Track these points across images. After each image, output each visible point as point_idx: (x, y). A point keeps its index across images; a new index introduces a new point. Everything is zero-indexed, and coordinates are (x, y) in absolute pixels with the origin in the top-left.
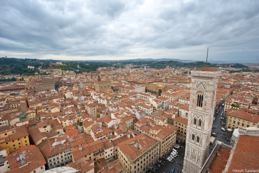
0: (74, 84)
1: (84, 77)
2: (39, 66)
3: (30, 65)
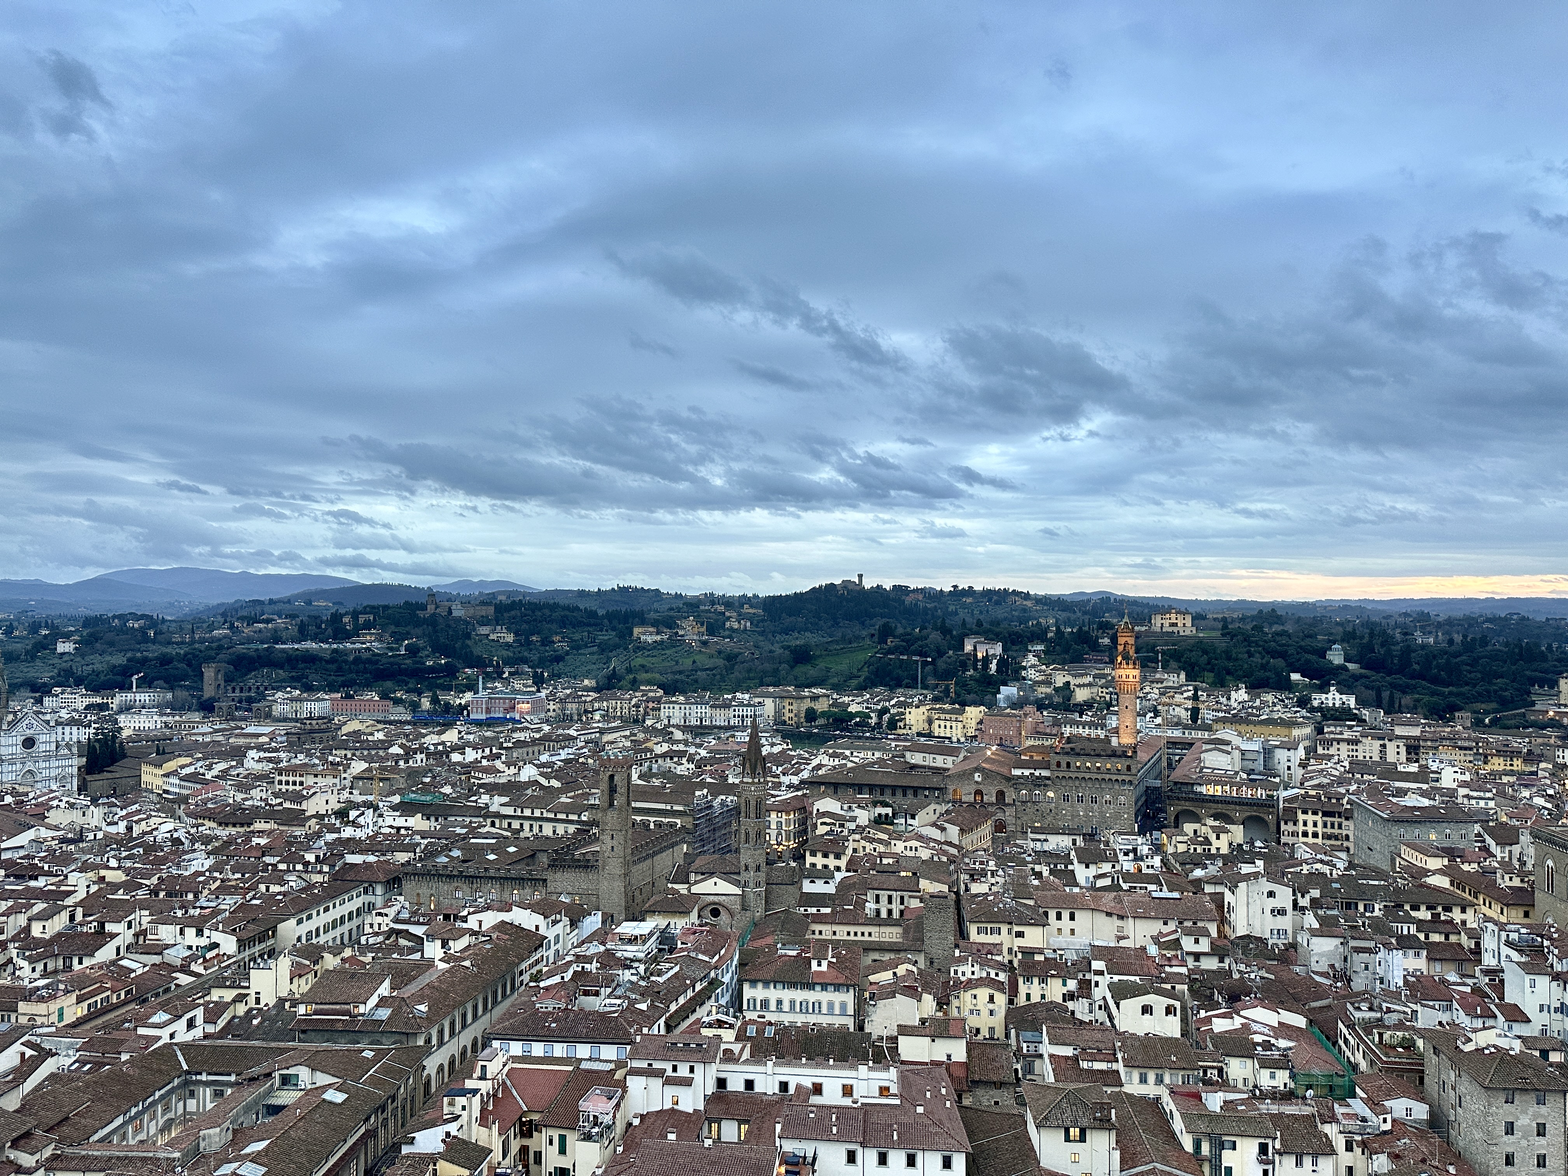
0: (1301, 817)
1: (1391, 757)
2: (1031, 641)
3: (977, 633)
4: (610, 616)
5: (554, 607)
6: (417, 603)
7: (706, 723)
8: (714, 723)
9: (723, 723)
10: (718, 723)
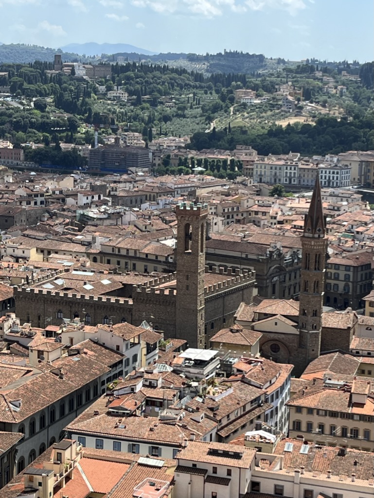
4: (215, 79)
5: (165, 69)
6: (46, 63)
7: (295, 182)
8: (302, 183)
9: (310, 184)
10: (306, 183)
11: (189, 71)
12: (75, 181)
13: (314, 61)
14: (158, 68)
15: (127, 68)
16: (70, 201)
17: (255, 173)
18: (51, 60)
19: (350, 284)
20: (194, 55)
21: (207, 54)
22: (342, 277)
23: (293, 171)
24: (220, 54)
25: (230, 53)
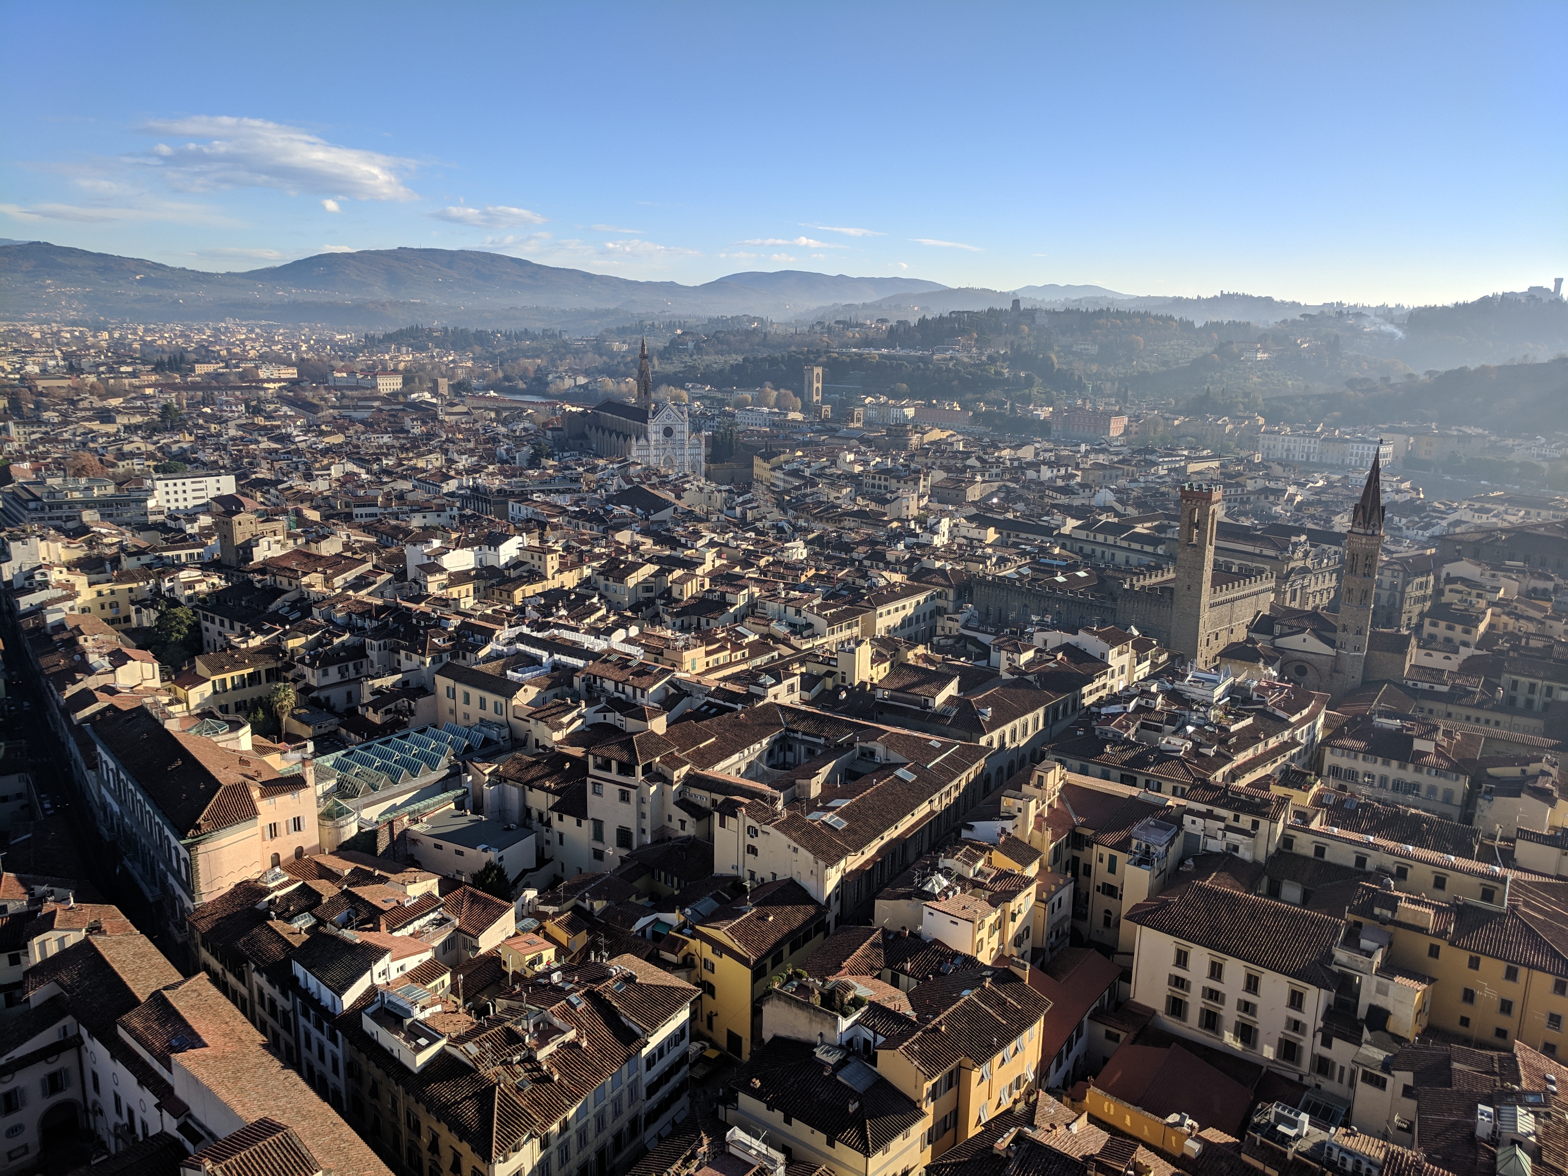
4: (1209, 329)
5: (1145, 315)
6: (1001, 310)
7: (1314, 459)
8: (1324, 461)
9: (1334, 462)
10: (1329, 462)
11: (1177, 318)
12: (1036, 449)
13: (1340, 304)
14: (1137, 314)
15: (1100, 313)
16: (1031, 474)
17: (1260, 446)
18: (1008, 306)
19: (1398, 595)
20: (1180, 298)
21: (1199, 297)
22: (1386, 585)
23: (1312, 446)
24: (1215, 297)
25: (1229, 295)
